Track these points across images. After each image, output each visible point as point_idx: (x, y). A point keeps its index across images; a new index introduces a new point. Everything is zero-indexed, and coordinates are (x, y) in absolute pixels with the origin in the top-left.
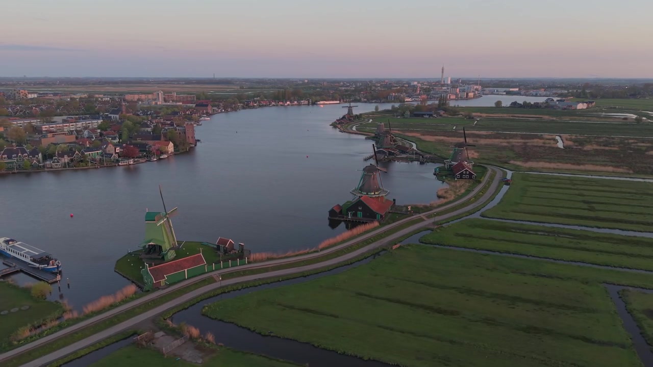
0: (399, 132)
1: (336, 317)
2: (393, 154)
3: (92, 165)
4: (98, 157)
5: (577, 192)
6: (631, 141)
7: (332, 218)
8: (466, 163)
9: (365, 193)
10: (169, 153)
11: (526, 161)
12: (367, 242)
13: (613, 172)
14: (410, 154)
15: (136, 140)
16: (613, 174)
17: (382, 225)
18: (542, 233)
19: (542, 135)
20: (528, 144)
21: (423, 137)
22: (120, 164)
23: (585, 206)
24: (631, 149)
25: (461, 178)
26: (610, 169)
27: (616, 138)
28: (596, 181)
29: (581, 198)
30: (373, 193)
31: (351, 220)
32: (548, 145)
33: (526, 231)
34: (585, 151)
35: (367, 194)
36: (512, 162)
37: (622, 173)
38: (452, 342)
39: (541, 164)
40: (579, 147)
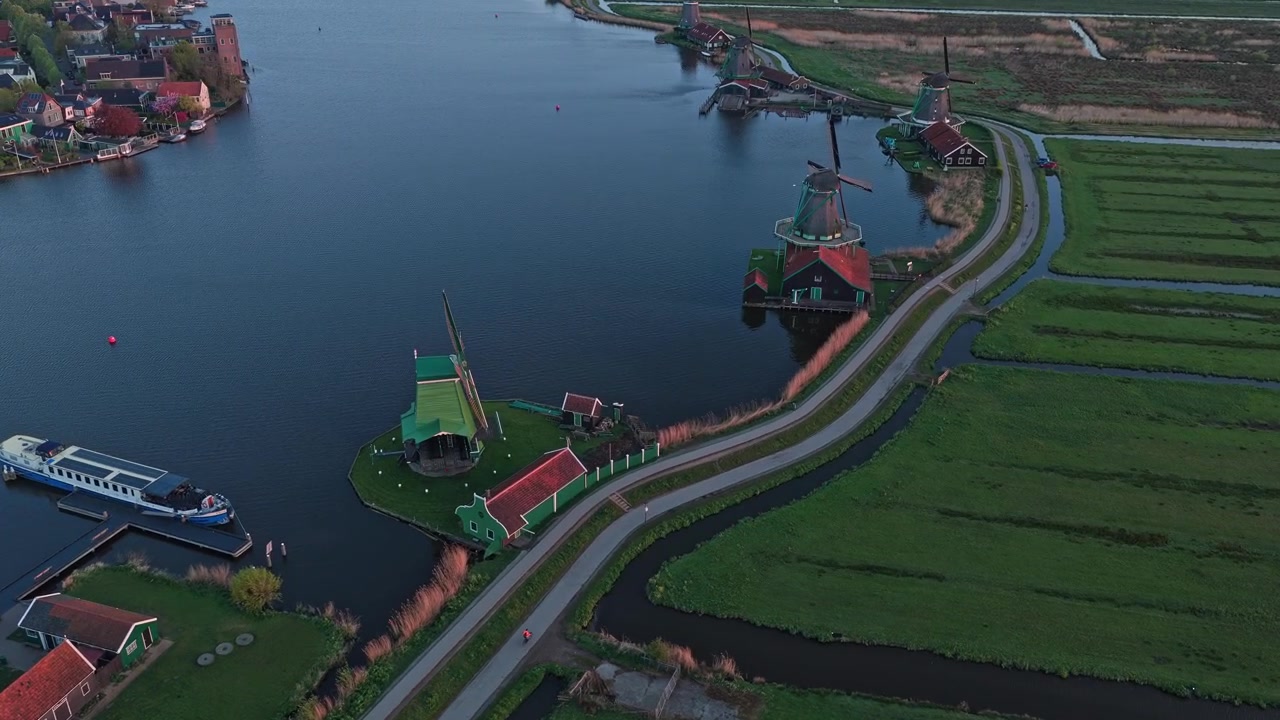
0: (721, 17)
1: (940, 578)
2: (760, 94)
3: (25, 166)
4: (28, 140)
5: (1202, 190)
6: (1228, 32)
7: (750, 305)
8: (948, 121)
9: (813, 238)
10: (204, 112)
11: (1054, 104)
12: (873, 369)
13: (1240, 127)
14: (796, 91)
15: (99, 77)
16: (1241, 132)
17: (878, 318)
18: (1198, 311)
19: (1038, 18)
20: (1027, 49)
21: (784, 33)
22: (99, 156)
23: (1236, 229)
24: (1239, 57)
25: (955, 163)
26: (1230, 119)
27: (1195, 25)
28: (1221, 154)
29: (1218, 208)
30: (830, 237)
31: (799, 307)
32: (1070, 52)
33: (1164, 308)
34: (1153, 66)
35: (818, 239)
36: (1025, 107)
37: (1256, 129)
38: (1193, 611)
39: (1088, 113)
40: (1137, 56)
